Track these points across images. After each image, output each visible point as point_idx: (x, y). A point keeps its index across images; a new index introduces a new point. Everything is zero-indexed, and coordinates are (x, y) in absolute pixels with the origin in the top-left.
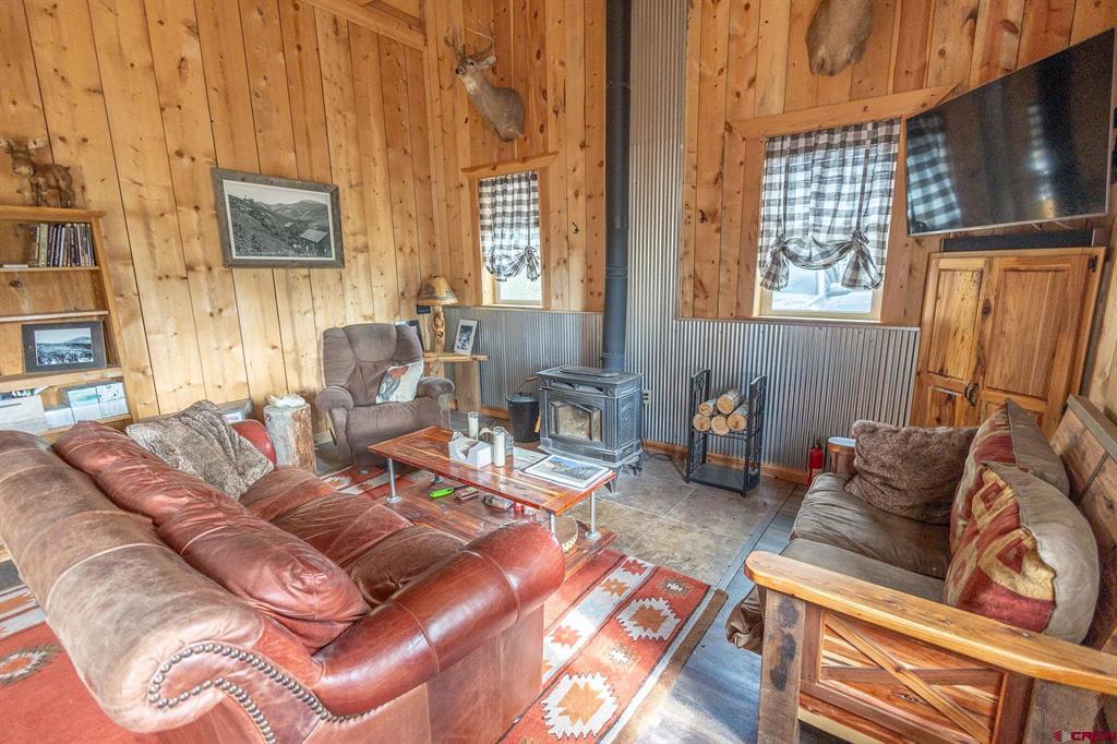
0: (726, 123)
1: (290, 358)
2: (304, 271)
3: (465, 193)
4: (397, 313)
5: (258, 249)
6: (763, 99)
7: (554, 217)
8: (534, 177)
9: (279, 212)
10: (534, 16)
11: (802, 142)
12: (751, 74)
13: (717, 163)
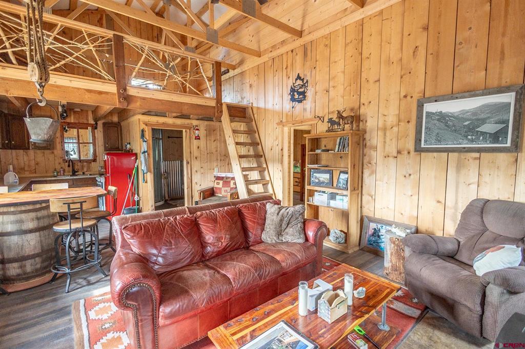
1: (449, 211)
2: (475, 155)
5: (439, 141)
9: (460, 116)
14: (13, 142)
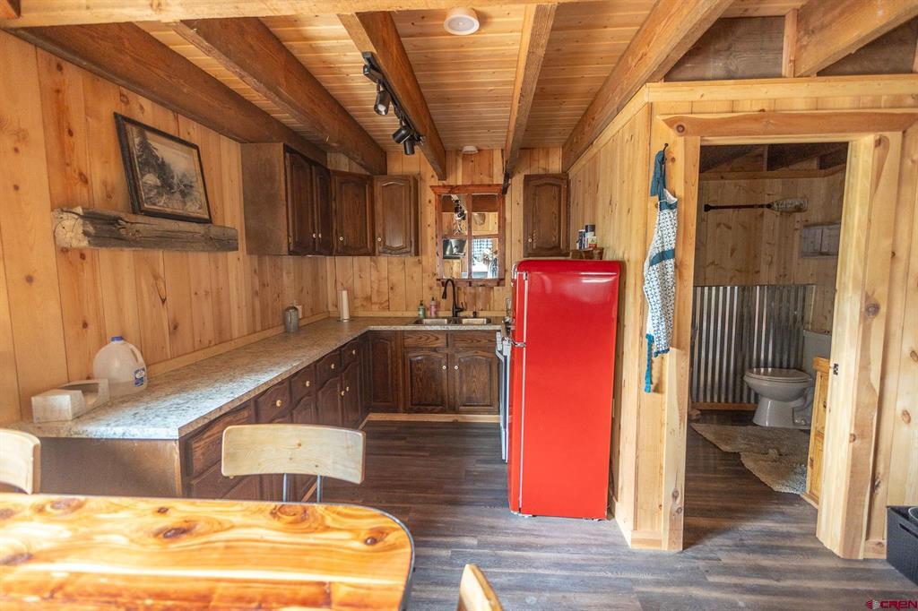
14: (341, 239)
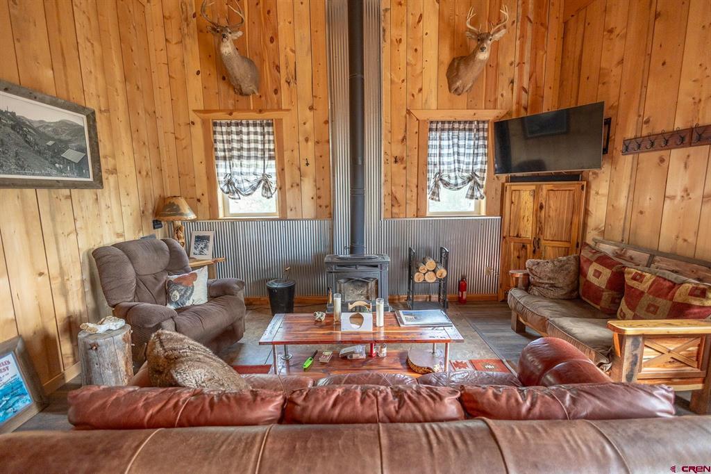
0: (407, 110)
1: (56, 284)
2: (66, 192)
3: (198, 131)
4: (141, 229)
5: (22, 168)
6: (426, 101)
7: (287, 155)
8: (269, 125)
9: (41, 129)
10: (268, 14)
11: (446, 126)
12: (420, 86)
13: (403, 131)
